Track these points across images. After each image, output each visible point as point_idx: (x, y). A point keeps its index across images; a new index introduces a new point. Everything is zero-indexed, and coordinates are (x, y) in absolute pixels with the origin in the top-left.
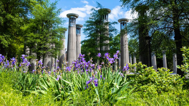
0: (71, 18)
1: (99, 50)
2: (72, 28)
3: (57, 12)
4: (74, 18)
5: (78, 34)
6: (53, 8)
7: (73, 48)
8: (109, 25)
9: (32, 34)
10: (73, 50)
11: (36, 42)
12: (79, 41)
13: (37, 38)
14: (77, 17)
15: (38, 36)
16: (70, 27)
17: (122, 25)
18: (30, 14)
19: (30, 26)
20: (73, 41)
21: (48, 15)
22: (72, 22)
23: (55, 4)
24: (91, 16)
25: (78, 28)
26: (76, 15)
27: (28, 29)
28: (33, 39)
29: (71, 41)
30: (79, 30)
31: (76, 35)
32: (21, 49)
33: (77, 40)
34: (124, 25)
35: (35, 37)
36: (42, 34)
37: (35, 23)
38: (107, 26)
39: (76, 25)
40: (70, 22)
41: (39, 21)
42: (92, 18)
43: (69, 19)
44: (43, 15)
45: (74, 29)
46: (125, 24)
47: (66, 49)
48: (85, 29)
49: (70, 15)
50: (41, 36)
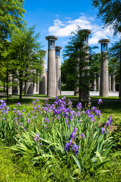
0: (50, 40)
1: (79, 76)
2: (51, 51)
3: (36, 37)
4: (53, 40)
5: (58, 56)
6: (32, 33)
7: (53, 72)
8: (90, 49)
9: (13, 61)
10: (53, 74)
11: (17, 69)
12: (58, 63)
13: (17, 65)
14: (56, 39)
15: (18, 63)
16: (50, 51)
17: (103, 46)
18: (9, 39)
19: (10, 53)
20: (53, 64)
21: (27, 40)
22: (51, 45)
23: (33, 29)
24: (71, 40)
25: (58, 50)
26: (55, 37)
27: (8, 55)
28: (14, 66)
29: (51, 64)
30: (58, 52)
31: (56, 57)
32: (5, 71)
33: (57, 63)
34: (104, 46)
35: (15, 64)
36: (22, 60)
37: (14, 49)
38: (87, 51)
39: (56, 47)
40: (49, 45)
41: (18, 47)
42: (71, 43)
43: (48, 42)
44: (21, 41)
45: (53, 52)
46: (106, 44)
47: (46, 70)
48: (64, 55)
49: (49, 37)
50: (22, 63)
